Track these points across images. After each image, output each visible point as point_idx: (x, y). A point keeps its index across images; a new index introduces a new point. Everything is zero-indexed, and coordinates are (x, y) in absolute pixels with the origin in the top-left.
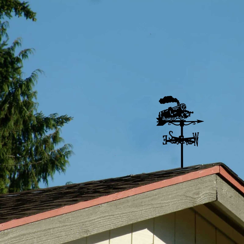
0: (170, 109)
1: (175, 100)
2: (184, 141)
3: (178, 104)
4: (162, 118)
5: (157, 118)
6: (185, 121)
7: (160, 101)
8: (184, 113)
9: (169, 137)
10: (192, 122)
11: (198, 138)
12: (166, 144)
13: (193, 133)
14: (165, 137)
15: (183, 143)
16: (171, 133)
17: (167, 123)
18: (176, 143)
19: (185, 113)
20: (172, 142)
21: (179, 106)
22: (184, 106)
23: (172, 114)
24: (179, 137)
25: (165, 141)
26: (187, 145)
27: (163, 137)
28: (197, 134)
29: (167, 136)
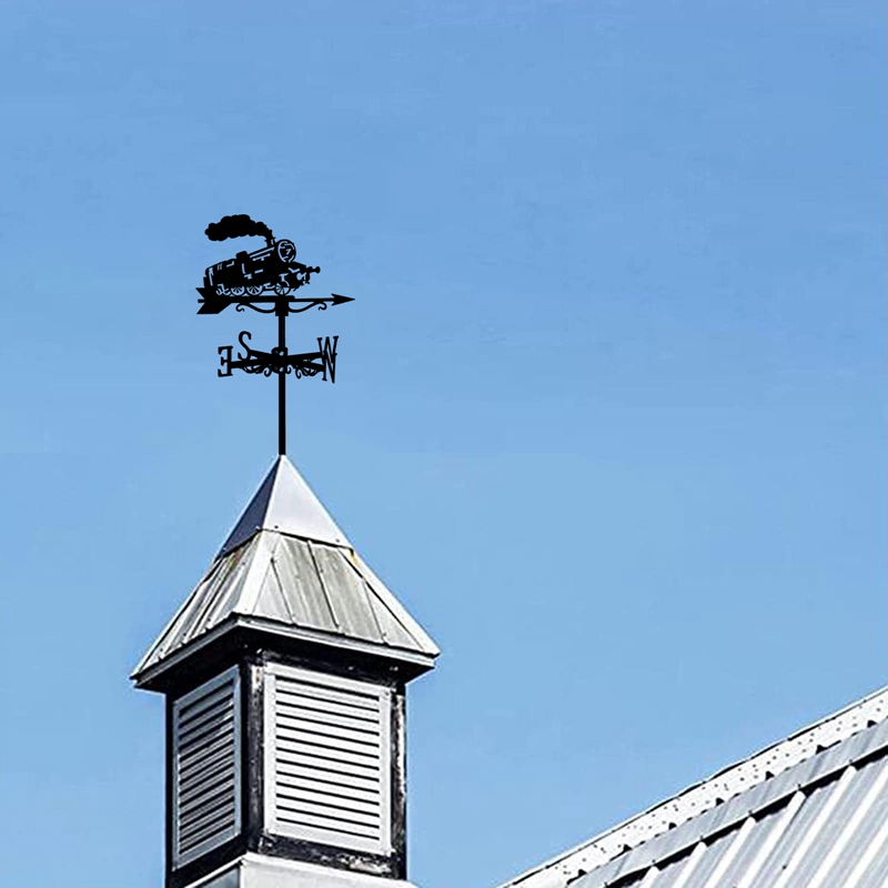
0: (242, 256)
1: (260, 229)
2: (290, 366)
3: (268, 241)
4: (216, 288)
5: (199, 290)
6: (292, 299)
7: (207, 232)
8: (290, 272)
9: (239, 352)
10: (317, 301)
11: (334, 355)
12: (229, 374)
13: (320, 340)
14: (225, 352)
15: (285, 371)
16: (245, 337)
17: (233, 305)
18: (261, 372)
19: (293, 271)
20: (249, 368)
21: (273, 249)
22: (290, 247)
23: (249, 276)
24: (274, 350)
25: (226, 364)
26: (299, 377)
27: (220, 353)
28: (332, 341)
29: (231, 347)
